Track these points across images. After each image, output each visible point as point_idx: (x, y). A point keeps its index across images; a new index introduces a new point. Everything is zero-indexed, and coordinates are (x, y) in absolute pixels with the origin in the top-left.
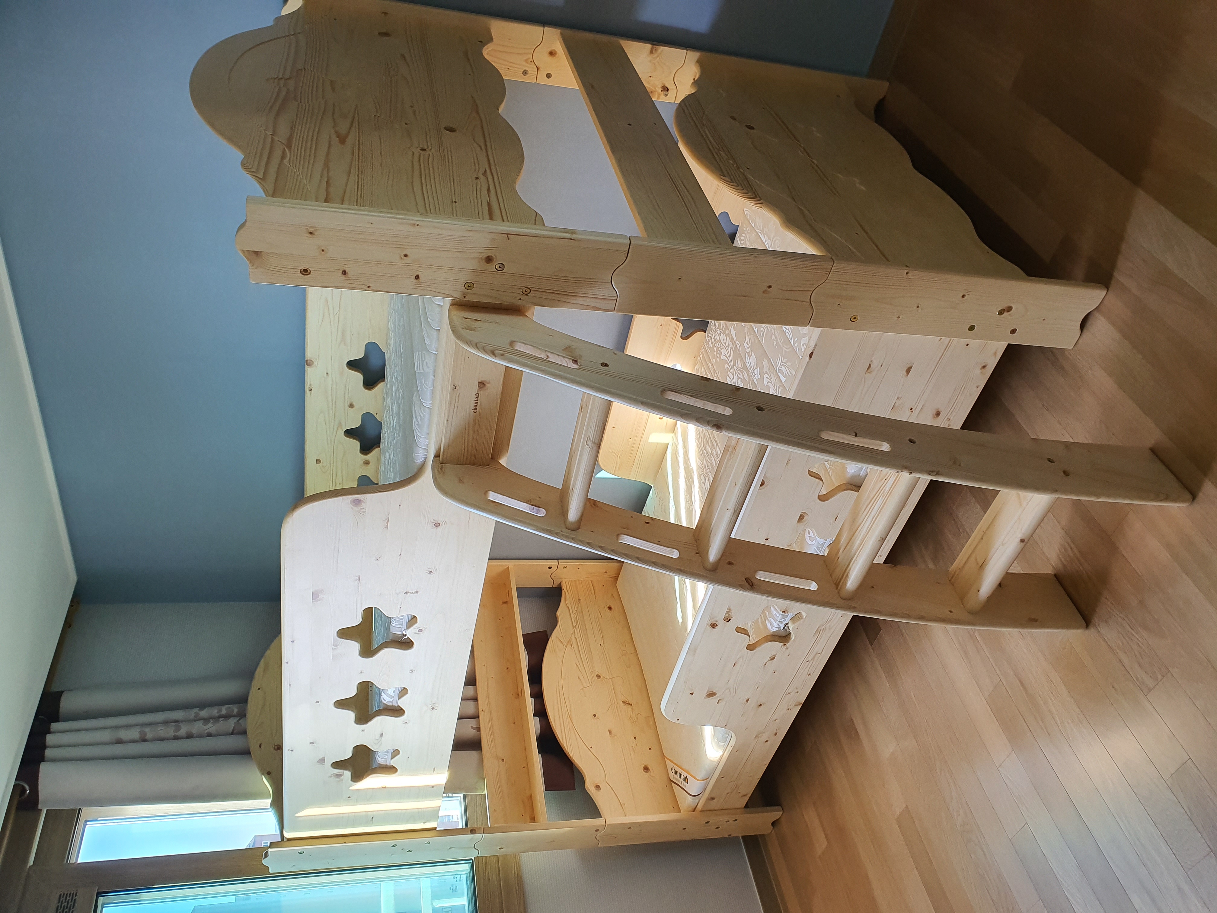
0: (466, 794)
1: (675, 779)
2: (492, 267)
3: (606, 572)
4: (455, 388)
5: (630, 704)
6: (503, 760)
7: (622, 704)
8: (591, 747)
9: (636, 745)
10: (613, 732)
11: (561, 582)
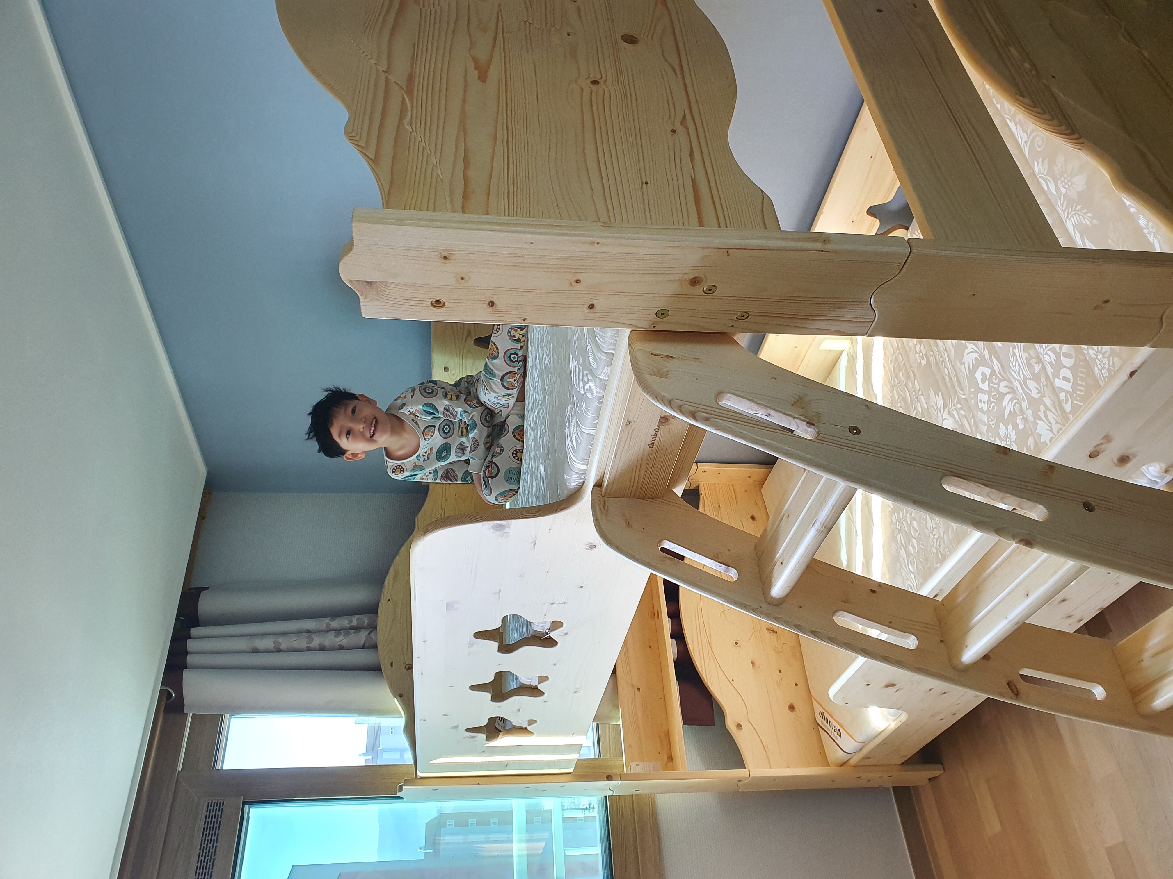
0: (599, 723)
1: (824, 724)
2: (698, 290)
3: (749, 477)
4: (628, 423)
5: (774, 632)
6: (638, 689)
7: (766, 631)
8: (733, 680)
9: (781, 680)
10: (757, 663)
11: (698, 486)
